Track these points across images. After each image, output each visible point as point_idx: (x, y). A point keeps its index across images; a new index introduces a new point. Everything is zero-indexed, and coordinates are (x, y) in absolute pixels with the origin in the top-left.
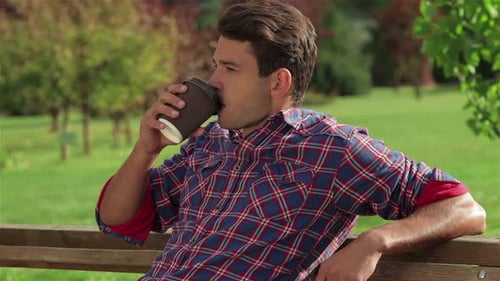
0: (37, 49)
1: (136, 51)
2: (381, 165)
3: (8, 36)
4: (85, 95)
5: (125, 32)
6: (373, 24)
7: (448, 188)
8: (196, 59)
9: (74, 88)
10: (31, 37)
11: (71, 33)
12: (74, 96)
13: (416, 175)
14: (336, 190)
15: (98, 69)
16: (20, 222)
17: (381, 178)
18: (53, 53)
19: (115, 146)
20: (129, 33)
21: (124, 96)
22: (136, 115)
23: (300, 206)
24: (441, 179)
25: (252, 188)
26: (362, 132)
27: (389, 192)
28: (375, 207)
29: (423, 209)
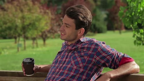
0: (10, 20)
1: (39, 20)
2: (109, 52)
3: (2, 16)
4: (24, 33)
5: (36, 15)
6: (107, 12)
7: (128, 60)
8: (56, 22)
9: (21, 31)
10: (9, 16)
11: (20, 15)
12: (22, 33)
13: (119, 55)
14: (95, 59)
15: (28, 25)
16: (6, 70)
17: (108, 56)
18: (15, 21)
19: (33, 48)
20: (37, 15)
21: (36, 33)
22: (39, 39)
23: (85, 63)
24: (126, 57)
25: (72, 58)
26: (104, 43)
27: (111, 60)
28: (107, 65)
29: (121, 66)
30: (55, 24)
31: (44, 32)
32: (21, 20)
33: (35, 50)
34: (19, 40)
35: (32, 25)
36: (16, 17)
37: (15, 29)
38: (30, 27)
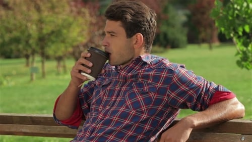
1: (68, 26)
2: (191, 84)
4: (43, 48)
8: (99, 30)
9: (37, 45)
10: (15, 19)
11: (35, 16)
12: (37, 49)
13: (209, 88)
15: (49, 35)
17: (191, 90)
18: (26, 27)
19: (58, 74)
20: (65, 17)
21: (63, 49)
22: (68, 58)
23: (151, 104)
24: (222, 90)
25: (127, 95)
26: (182, 67)
27: (195, 97)
28: (189, 104)
29: (213, 106)
30: (97, 33)
31: (78, 47)
32: (37, 25)
33: (61, 77)
34: (33, 60)
35: (57, 34)
36: (28, 21)
37: (27, 42)
38: (53, 38)
